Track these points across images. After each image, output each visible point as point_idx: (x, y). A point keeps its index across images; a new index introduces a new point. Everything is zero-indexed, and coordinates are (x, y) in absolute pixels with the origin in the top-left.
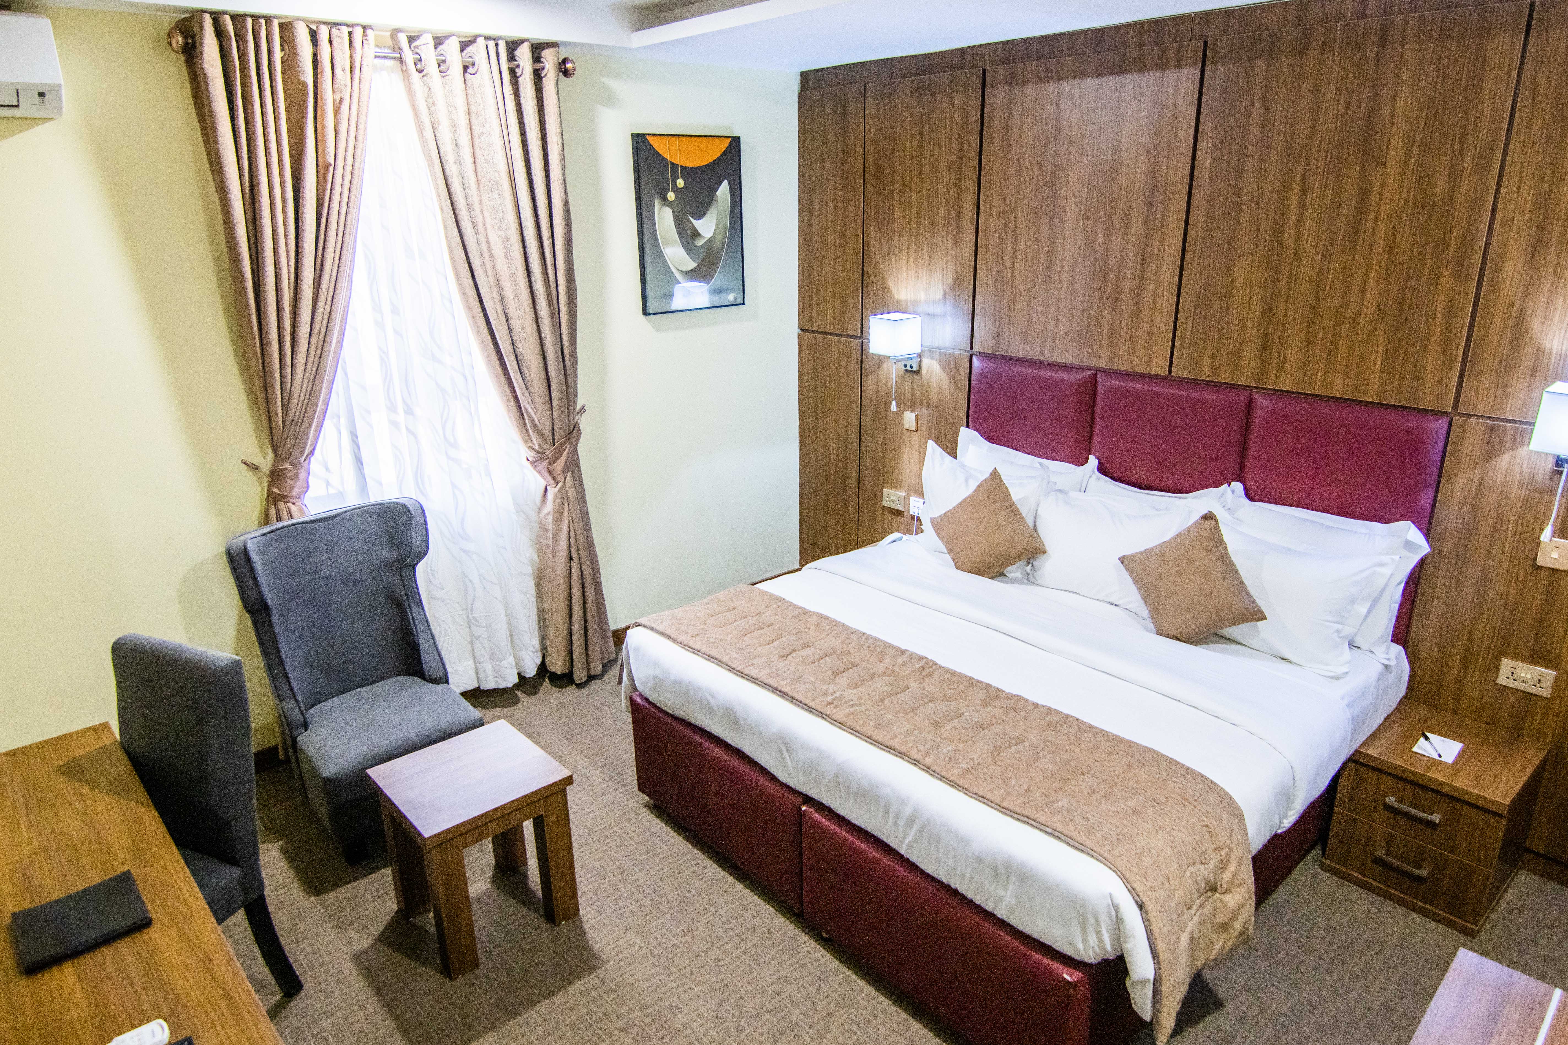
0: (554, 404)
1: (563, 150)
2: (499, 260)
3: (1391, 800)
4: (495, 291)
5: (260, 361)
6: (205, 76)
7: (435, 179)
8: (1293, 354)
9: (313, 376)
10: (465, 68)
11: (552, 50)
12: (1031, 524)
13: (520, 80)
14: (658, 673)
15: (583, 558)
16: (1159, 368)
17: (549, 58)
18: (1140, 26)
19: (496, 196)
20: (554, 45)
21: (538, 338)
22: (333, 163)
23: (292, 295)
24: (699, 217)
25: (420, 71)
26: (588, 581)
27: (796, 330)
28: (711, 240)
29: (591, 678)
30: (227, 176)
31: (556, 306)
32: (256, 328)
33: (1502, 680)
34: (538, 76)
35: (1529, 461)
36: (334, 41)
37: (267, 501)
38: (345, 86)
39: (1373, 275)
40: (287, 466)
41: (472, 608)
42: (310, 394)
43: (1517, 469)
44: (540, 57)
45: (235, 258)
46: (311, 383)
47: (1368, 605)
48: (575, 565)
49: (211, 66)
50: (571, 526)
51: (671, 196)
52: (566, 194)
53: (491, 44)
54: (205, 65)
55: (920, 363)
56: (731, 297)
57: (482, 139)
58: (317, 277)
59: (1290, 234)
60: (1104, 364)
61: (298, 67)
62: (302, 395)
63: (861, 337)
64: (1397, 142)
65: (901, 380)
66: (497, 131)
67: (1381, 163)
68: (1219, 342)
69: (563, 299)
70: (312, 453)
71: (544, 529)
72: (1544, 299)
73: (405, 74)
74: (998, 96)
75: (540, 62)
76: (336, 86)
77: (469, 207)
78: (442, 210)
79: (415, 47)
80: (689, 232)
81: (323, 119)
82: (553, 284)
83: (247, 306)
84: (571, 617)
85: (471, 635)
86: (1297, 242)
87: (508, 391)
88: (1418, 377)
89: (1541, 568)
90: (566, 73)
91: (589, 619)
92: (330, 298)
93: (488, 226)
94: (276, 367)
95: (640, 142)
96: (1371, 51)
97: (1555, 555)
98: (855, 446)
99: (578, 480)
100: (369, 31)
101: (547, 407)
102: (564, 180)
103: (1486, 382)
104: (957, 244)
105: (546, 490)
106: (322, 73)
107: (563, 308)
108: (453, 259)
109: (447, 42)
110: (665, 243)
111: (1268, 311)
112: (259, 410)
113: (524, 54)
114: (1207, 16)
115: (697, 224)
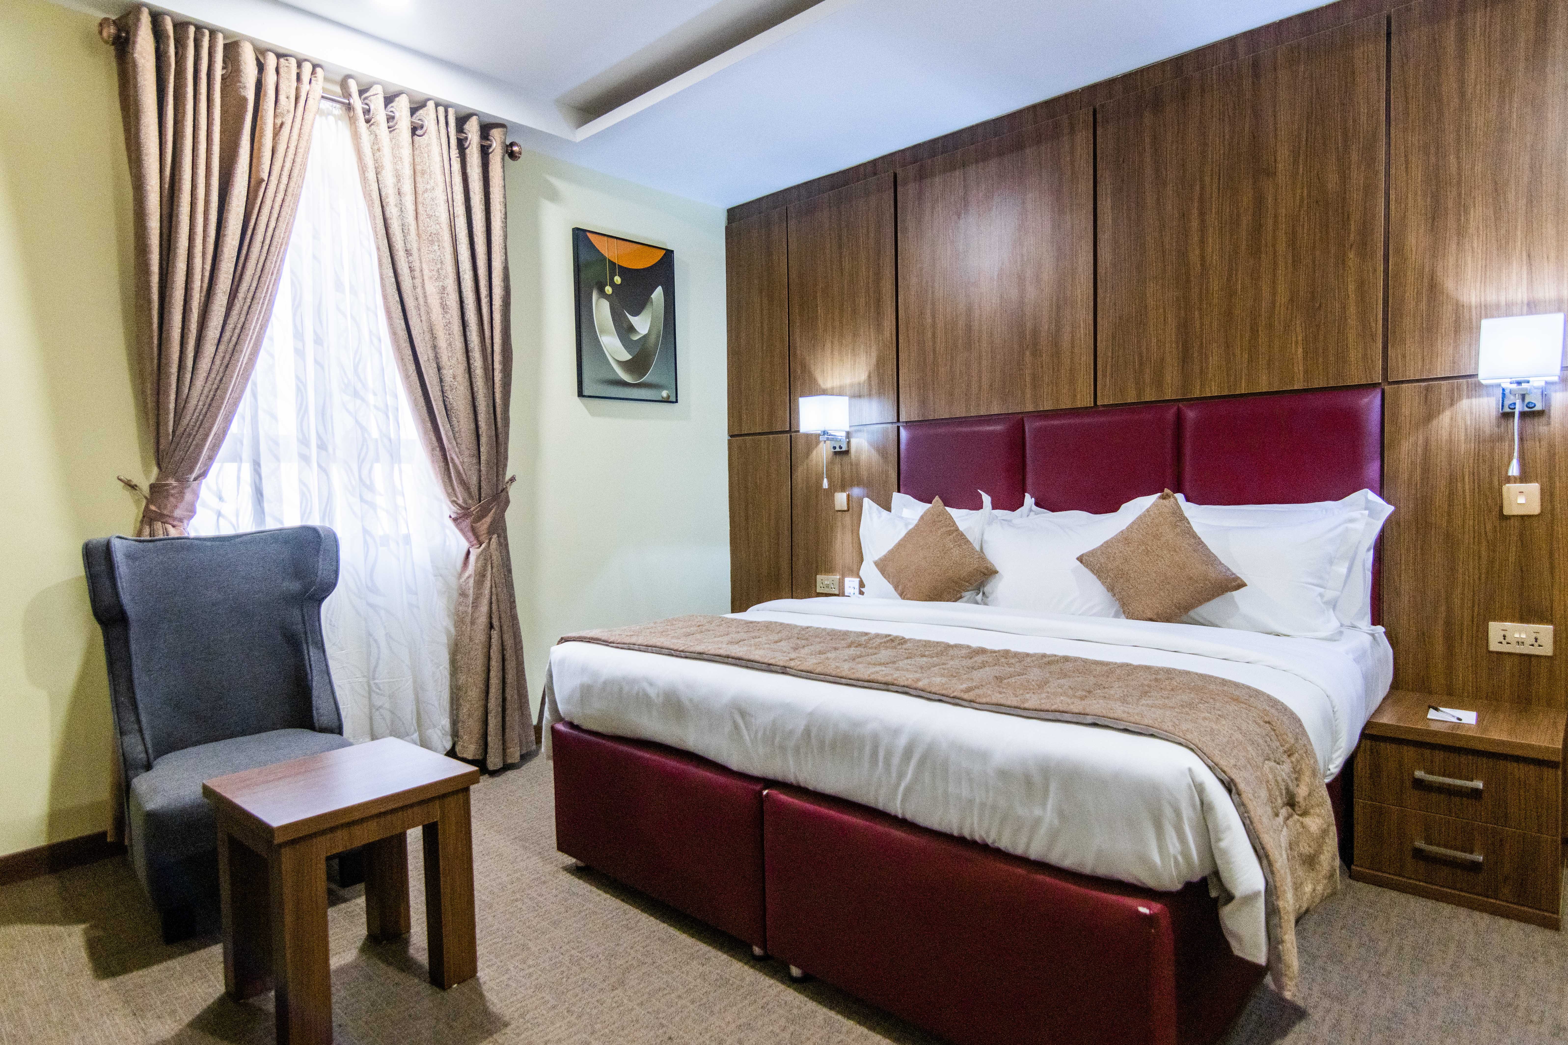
0: (483, 458)
1: (506, 218)
2: (434, 310)
3: (1419, 774)
4: (428, 336)
5: (156, 361)
6: (135, 65)
7: (373, 218)
8: (1214, 360)
9: (215, 386)
10: (414, 130)
11: (499, 130)
12: (978, 548)
13: (467, 151)
14: (586, 679)
15: (505, 628)
16: (1084, 400)
17: (496, 135)
18: (1034, 108)
19: (436, 248)
20: (502, 126)
21: (469, 388)
22: (266, 179)
23: (203, 299)
24: (636, 314)
25: (368, 121)
26: (509, 653)
27: (725, 437)
28: (645, 336)
29: (507, 767)
30: (146, 166)
31: (490, 362)
32: (155, 325)
33: (1494, 646)
34: (485, 152)
35: (1471, 413)
36: (281, 71)
37: (142, 522)
38: (288, 111)
39: (1280, 272)
40: (172, 481)
41: (374, 671)
42: (210, 405)
43: (1461, 423)
44: (488, 135)
45: (142, 249)
46: (212, 393)
47: (1347, 565)
48: (495, 634)
49: (144, 58)
50: (494, 590)
51: (608, 290)
52: (506, 259)
53: (441, 109)
54: (136, 55)
55: (849, 443)
56: (664, 394)
57: (426, 195)
58: (234, 287)
59: (1194, 256)
60: (1030, 408)
61: (240, 82)
62: (201, 403)
63: (790, 431)
64: (1284, 153)
65: (831, 463)
66: (441, 186)
67: (1271, 173)
68: (1141, 364)
69: (497, 357)
70: (204, 474)
71: (463, 594)
72: (1451, 260)
73: (352, 120)
74: (908, 191)
75: (488, 139)
76: (278, 111)
77: (408, 252)
78: (378, 249)
79: (366, 98)
80: (625, 326)
81: (261, 137)
82: (488, 341)
83: (149, 301)
84: (487, 692)
85: (371, 706)
86: (1203, 258)
87: (434, 439)
88: (1342, 357)
89: (1508, 518)
90: (512, 155)
91: (509, 697)
92: (246, 308)
93: (426, 278)
94: (174, 369)
95: (580, 237)
96: (1247, 83)
97: (1521, 500)
98: (787, 533)
99: (504, 545)
100: (318, 70)
101: (475, 461)
102: (505, 246)
103: (1411, 347)
104: (879, 328)
105: (468, 553)
106: (265, 95)
107: (497, 366)
108: (385, 297)
109: (397, 99)
110: (601, 332)
111: (1184, 326)
112: (148, 419)
113: (472, 129)
114: (1093, 89)
115: (634, 320)
